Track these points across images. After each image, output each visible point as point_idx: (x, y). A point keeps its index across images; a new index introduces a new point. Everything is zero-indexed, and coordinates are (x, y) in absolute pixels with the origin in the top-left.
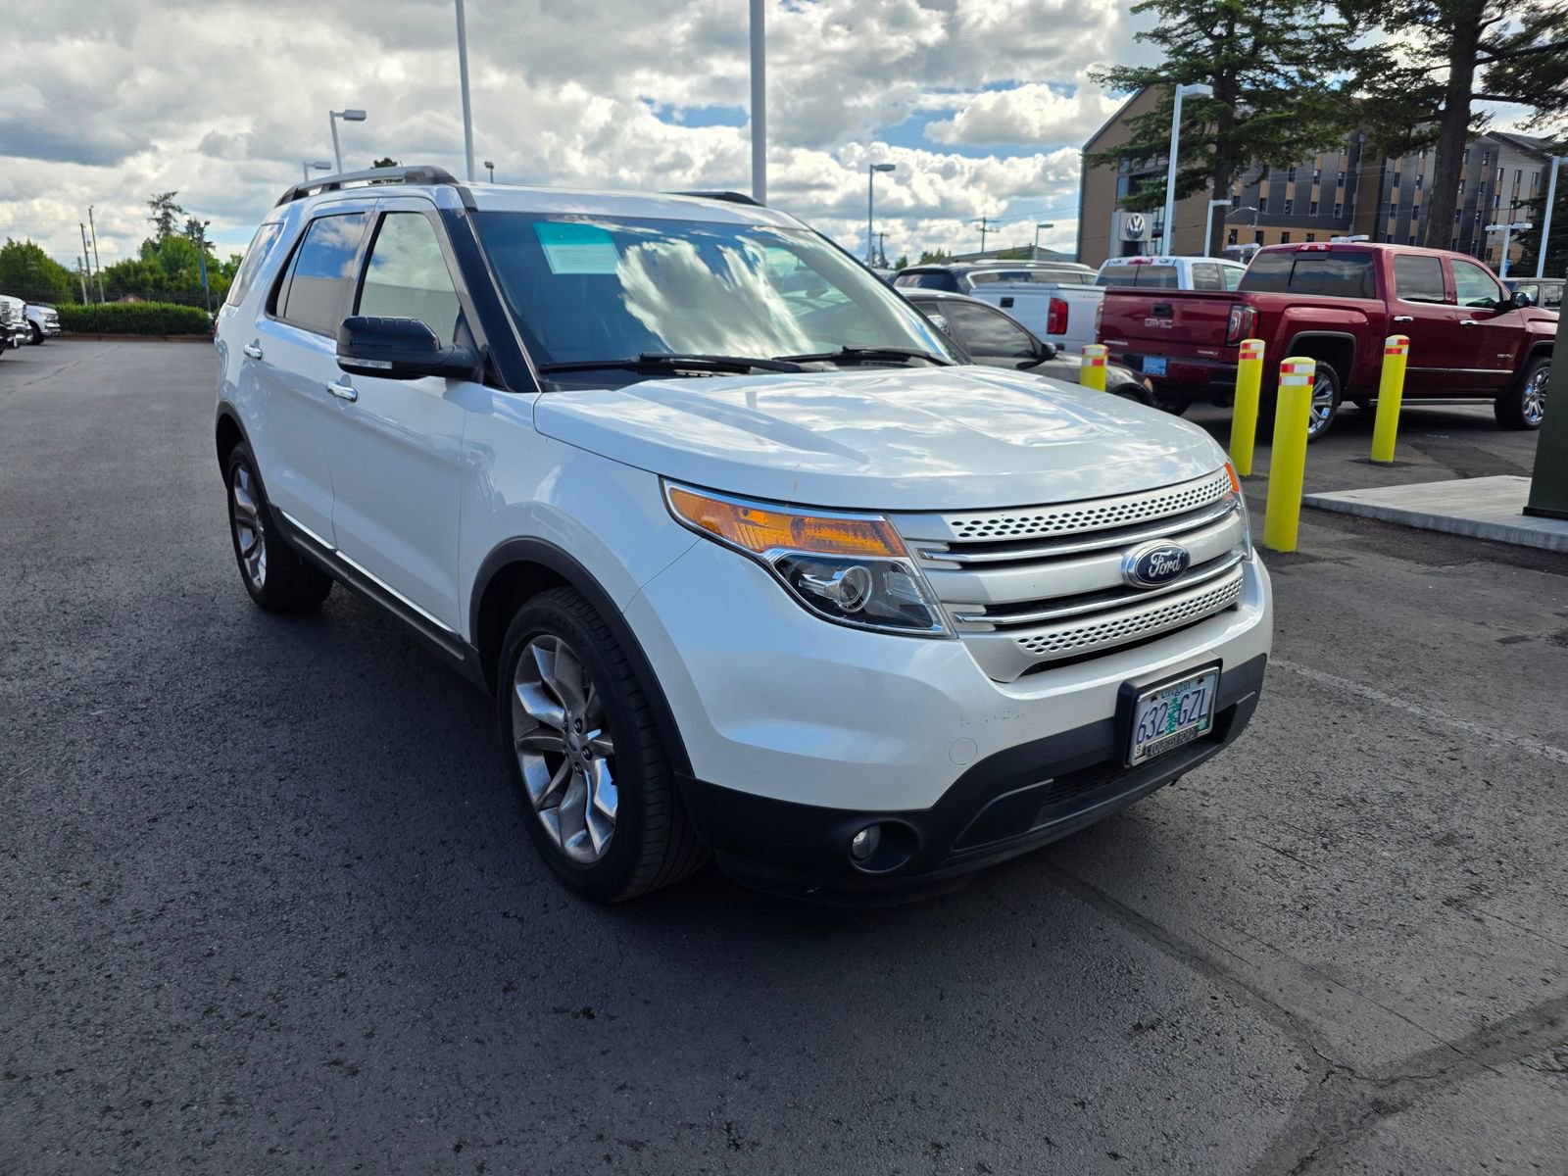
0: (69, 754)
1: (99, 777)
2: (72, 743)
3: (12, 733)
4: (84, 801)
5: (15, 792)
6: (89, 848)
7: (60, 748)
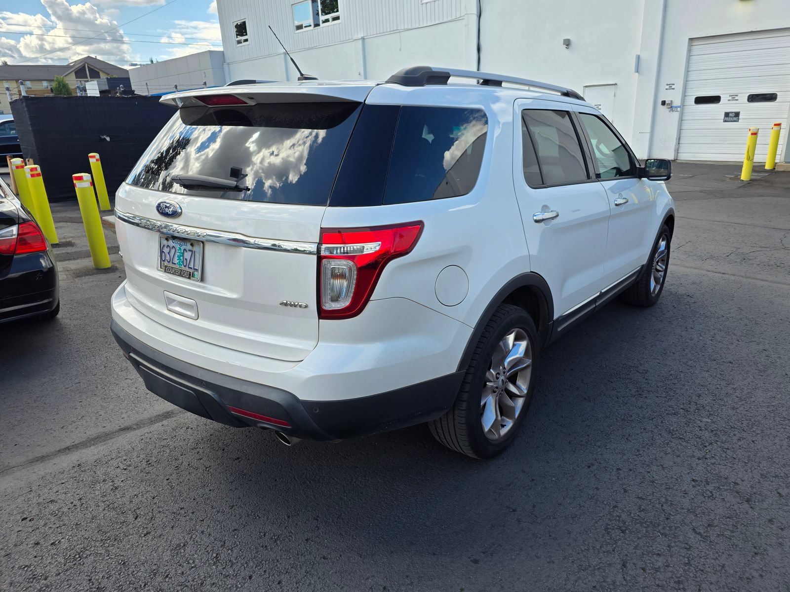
0: (740, 403)
1: (735, 386)
2: (734, 408)
3: (759, 432)
4: (749, 380)
5: (775, 398)
6: (759, 365)
7: (740, 409)
